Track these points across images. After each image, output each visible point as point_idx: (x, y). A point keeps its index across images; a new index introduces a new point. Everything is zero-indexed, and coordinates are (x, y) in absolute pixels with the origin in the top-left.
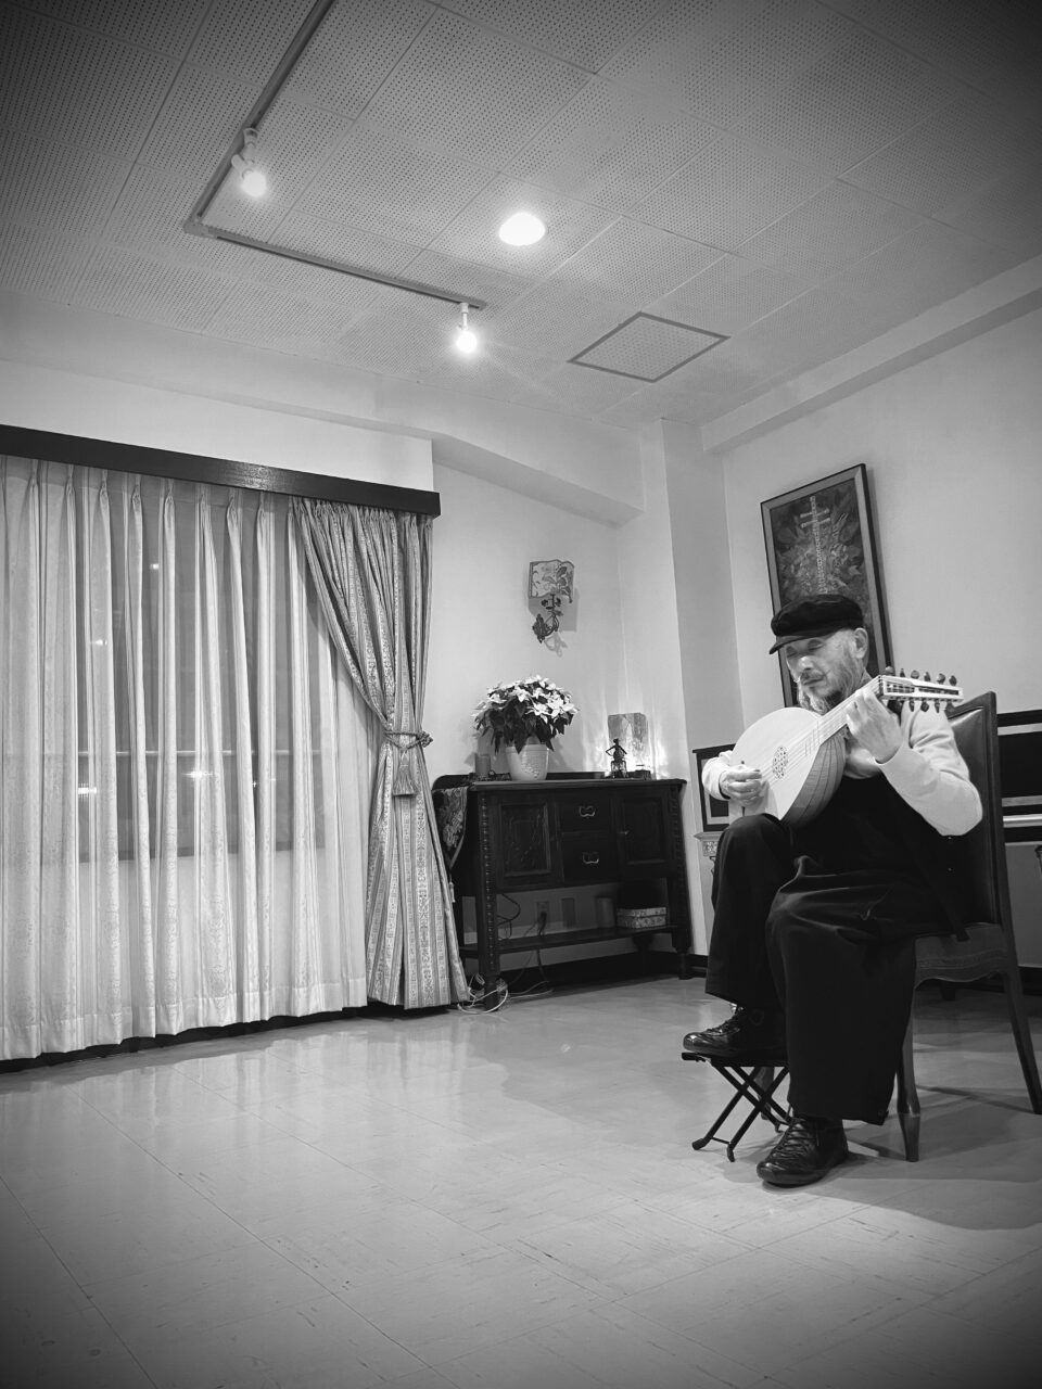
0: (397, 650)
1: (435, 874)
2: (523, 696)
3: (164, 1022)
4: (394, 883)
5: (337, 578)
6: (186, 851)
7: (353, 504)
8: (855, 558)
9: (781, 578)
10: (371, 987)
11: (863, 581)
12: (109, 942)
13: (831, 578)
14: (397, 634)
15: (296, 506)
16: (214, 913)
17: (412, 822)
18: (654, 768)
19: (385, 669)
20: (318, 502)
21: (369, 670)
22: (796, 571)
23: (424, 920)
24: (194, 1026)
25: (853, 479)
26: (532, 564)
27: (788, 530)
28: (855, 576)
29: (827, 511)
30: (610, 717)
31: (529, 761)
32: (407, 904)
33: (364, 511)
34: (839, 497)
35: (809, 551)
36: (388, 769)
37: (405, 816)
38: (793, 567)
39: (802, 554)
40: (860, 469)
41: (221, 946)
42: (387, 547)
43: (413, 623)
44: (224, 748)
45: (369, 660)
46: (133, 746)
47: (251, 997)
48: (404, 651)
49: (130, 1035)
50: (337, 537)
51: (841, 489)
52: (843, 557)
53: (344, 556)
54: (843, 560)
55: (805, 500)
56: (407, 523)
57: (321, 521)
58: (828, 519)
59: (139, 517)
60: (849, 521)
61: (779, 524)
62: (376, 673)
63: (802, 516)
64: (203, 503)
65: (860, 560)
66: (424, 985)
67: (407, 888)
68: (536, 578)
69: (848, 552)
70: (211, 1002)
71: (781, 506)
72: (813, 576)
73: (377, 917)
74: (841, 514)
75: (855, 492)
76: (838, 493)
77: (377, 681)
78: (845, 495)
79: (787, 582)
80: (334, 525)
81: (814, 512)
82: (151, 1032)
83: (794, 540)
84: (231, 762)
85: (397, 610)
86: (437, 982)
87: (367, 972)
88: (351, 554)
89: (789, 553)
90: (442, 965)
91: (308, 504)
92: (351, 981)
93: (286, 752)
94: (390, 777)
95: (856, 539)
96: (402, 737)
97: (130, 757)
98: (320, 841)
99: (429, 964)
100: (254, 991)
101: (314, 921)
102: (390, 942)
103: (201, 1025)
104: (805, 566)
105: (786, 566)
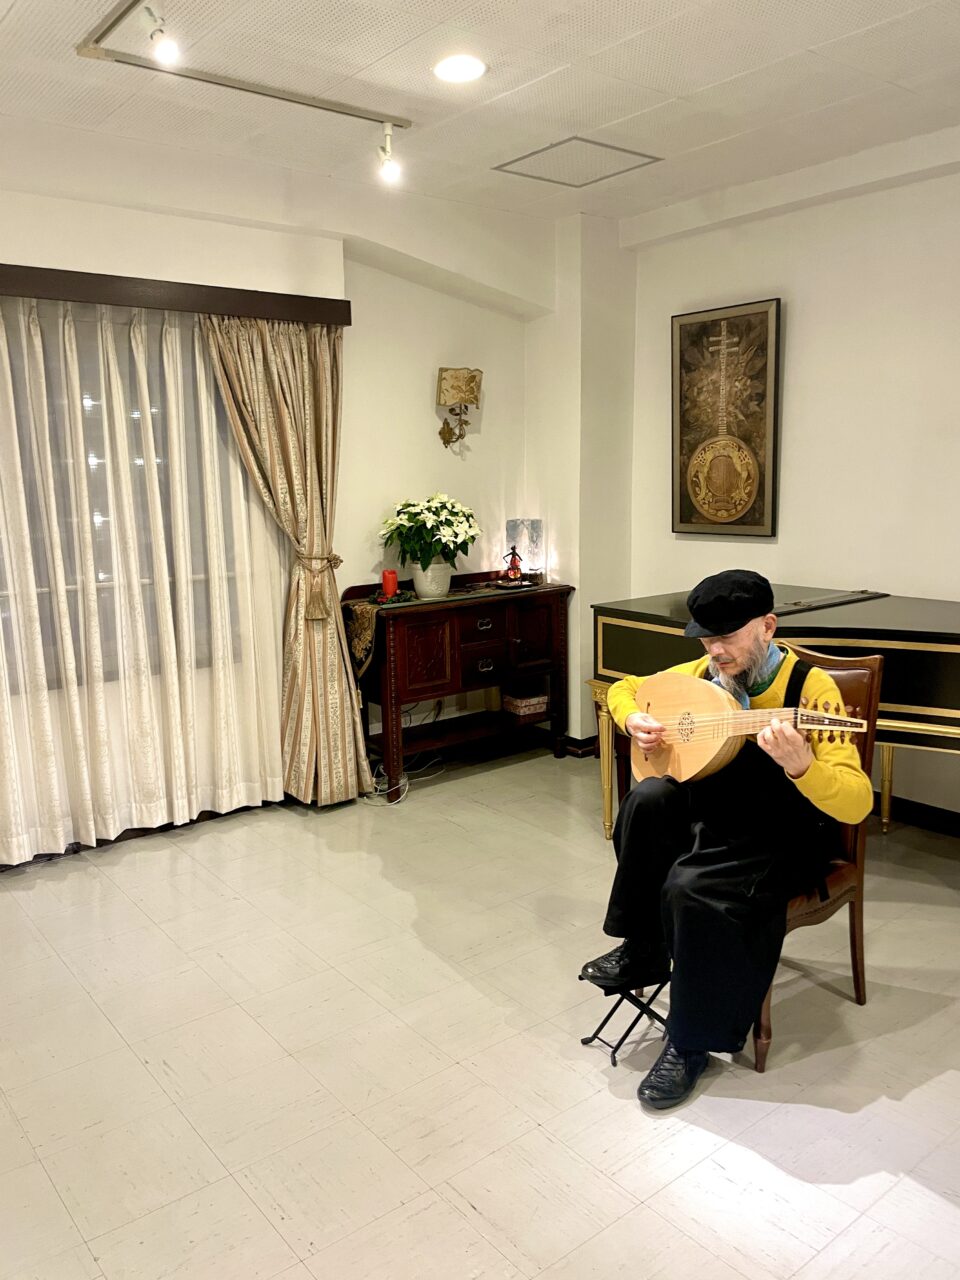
0: (309, 476)
1: (345, 685)
2: (430, 520)
3: (100, 827)
4: (308, 699)
5: (247, 401)
6: (111, 675)
7: (261, 318)
8: (757, 394)
9: (683, 398)
10: (287, 784)
11: (761, 419)
12: (46, 767)
13: (731, 409)
14: (308, 459)
15: (202, 321)
16: (142, 732)
17: (325, 643)
18: (546, 569)
19: (298, 496)
20: (226, 318)
21: (281, 496)
22: (698, 394)
23: (335, 728)
24: (129, 827)
25: (766, 312)
26: (442, 370)
27: (696, 350)
28: (755, 412)
29: (736, 339)
30: (508, 522)
31: (433, 579)
32: (321, 717)
33: (273, 325)
34: (750, 328)
35: (714, 377)
36: (301, 592)
37: (318, 637)
38: (696, 390)
39: (707, 376)
40: (775, 302)
41: (150, 760)
42: (297, 365)
43: (324, 444)
44: (142, 577)
45: (281, 485)
46: (52, 582)
47: (180, 803)
48: (315, 476)
49: (72, 841)
50: (246, 356)
51: (753, 319)
52: (746, 390)
53: (254, 377)
54: (746, 394)
55: (716, 323)
56: (318, 337)
57: (229, 338)
58: (736, 349)
59: (38, 341)
60: (756, 355)
61: (687, 342)
62: (288, 499)
63: (711, 339)
64: (104, 322)
65: (762, 397)
66: (335, 784)
67: (320, 701)
68: (445, 385)
69: (750, 386)
70: (144, 808)
71: (691, 325)
72: (715, 403)
73: (292, 724)
74: (750, 345)
75: (767, 329)
76: (749, 322)
77: (289, 506)
78: (756, 327)
79: (688, 405)
80: (242, 343)
81: (724, 338)
82: (92, 842)
83: (700, 362)
84: (149, 591)
85: (308, 434)
86: (346, 781)
87: (284, 771)
88: (261, 376)
89: (695, 375)
90: (351, 766)
91: (215, 320)
92: (269, 779)
93: (202, 576)
94: (303, 600)
95: (760, 375)
96: (314, 562)
97: (50, 593)
98: (237, 656)
99: (340, 765)
100: (182, 797)
101: (235, 729)
102: (305, 751)
103: (136, 826)
104: (708, 391)
105: (690, 386)
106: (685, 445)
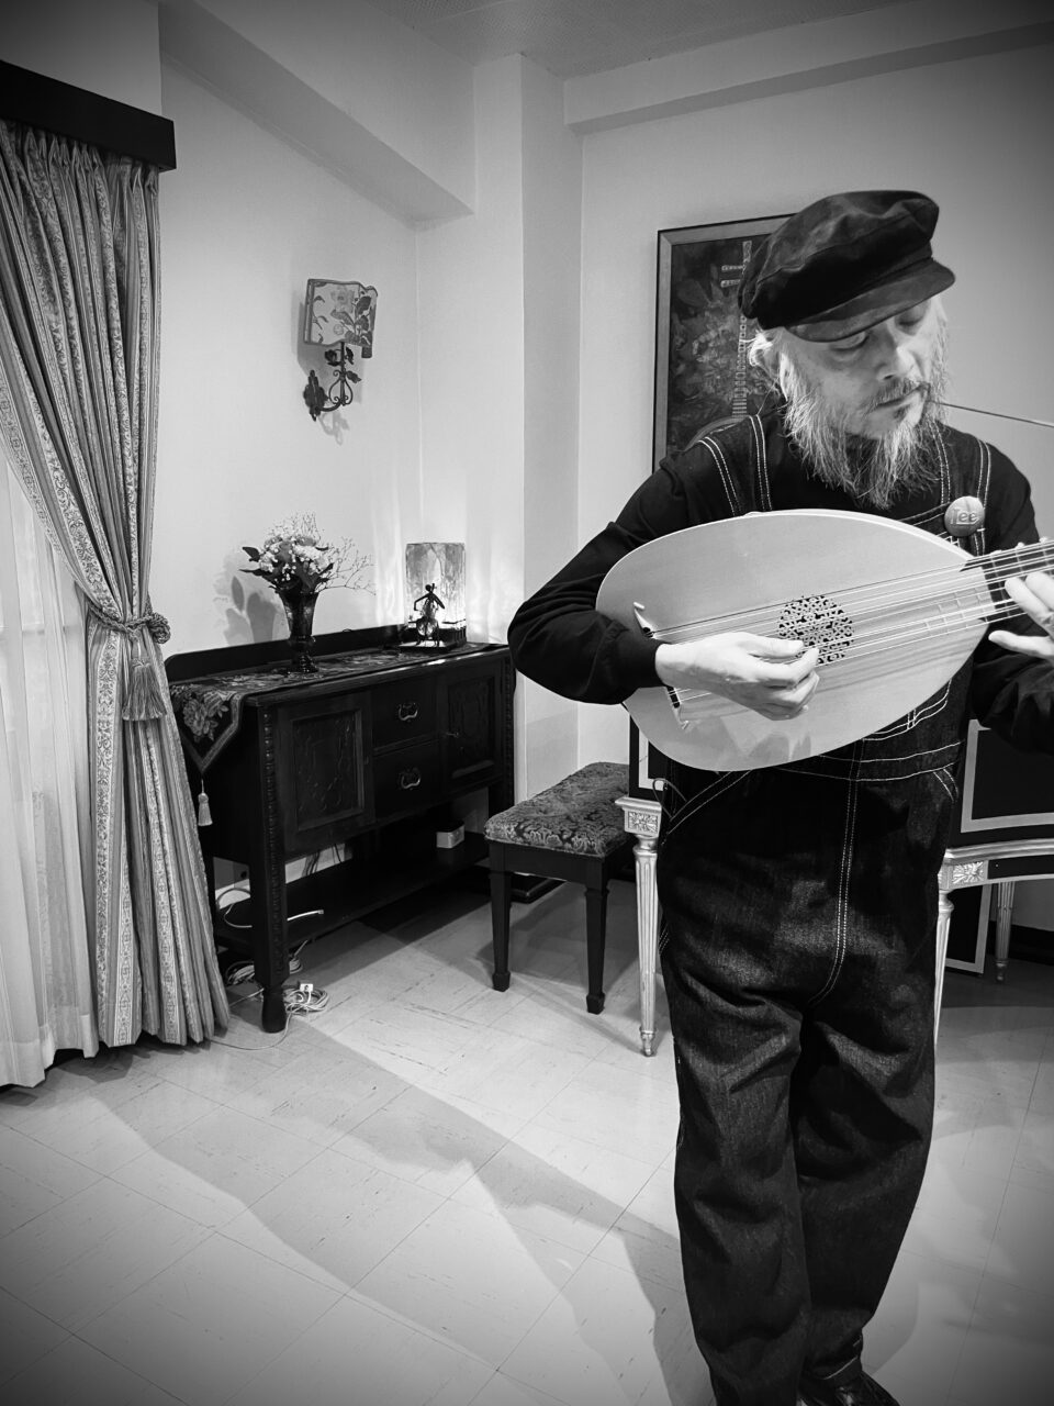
9: (675, 357)
13: (756, 375)
22: (703, 349)
26: (313, 283)
27: (698, 285)
35: (727, 327)
38: (696, 345)
39: (715, 326)
55: (735, 243)
61: (684, 270)
63: (725, 268)
68: (319, 309)
71: (690, 245)
72: (728, 366)
79: (682, 368)
83: (705, 303)
89: (693, 321)
104: (718, 348)
105: (686, 340)
106: (674, 429)
